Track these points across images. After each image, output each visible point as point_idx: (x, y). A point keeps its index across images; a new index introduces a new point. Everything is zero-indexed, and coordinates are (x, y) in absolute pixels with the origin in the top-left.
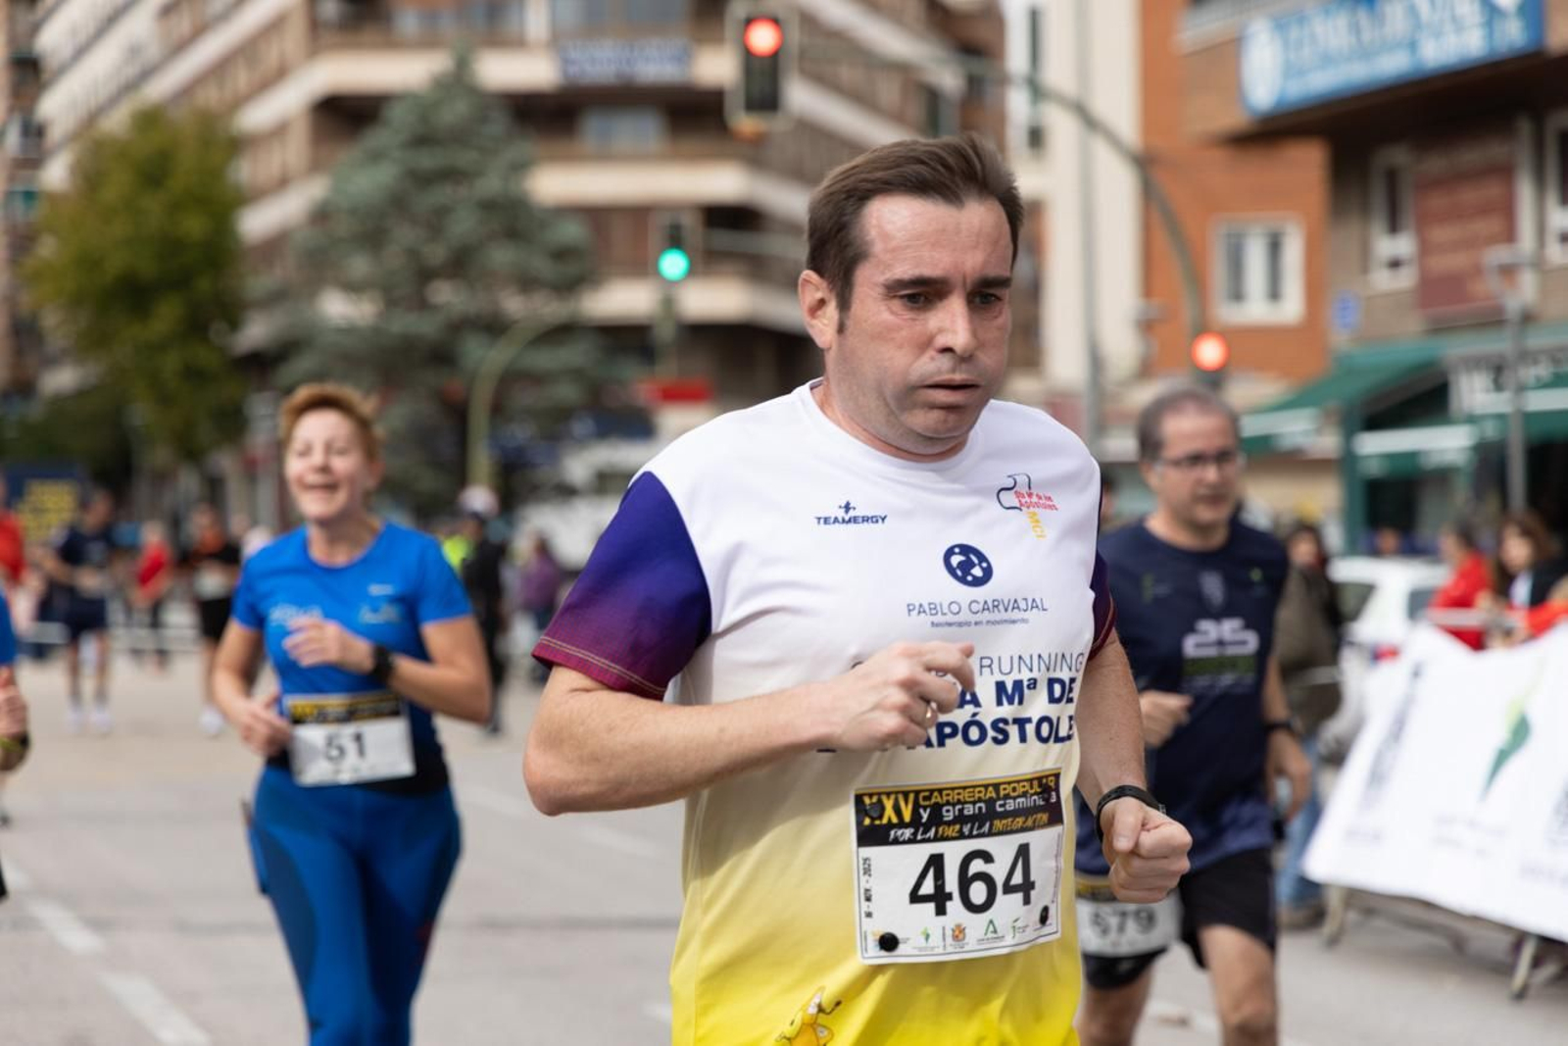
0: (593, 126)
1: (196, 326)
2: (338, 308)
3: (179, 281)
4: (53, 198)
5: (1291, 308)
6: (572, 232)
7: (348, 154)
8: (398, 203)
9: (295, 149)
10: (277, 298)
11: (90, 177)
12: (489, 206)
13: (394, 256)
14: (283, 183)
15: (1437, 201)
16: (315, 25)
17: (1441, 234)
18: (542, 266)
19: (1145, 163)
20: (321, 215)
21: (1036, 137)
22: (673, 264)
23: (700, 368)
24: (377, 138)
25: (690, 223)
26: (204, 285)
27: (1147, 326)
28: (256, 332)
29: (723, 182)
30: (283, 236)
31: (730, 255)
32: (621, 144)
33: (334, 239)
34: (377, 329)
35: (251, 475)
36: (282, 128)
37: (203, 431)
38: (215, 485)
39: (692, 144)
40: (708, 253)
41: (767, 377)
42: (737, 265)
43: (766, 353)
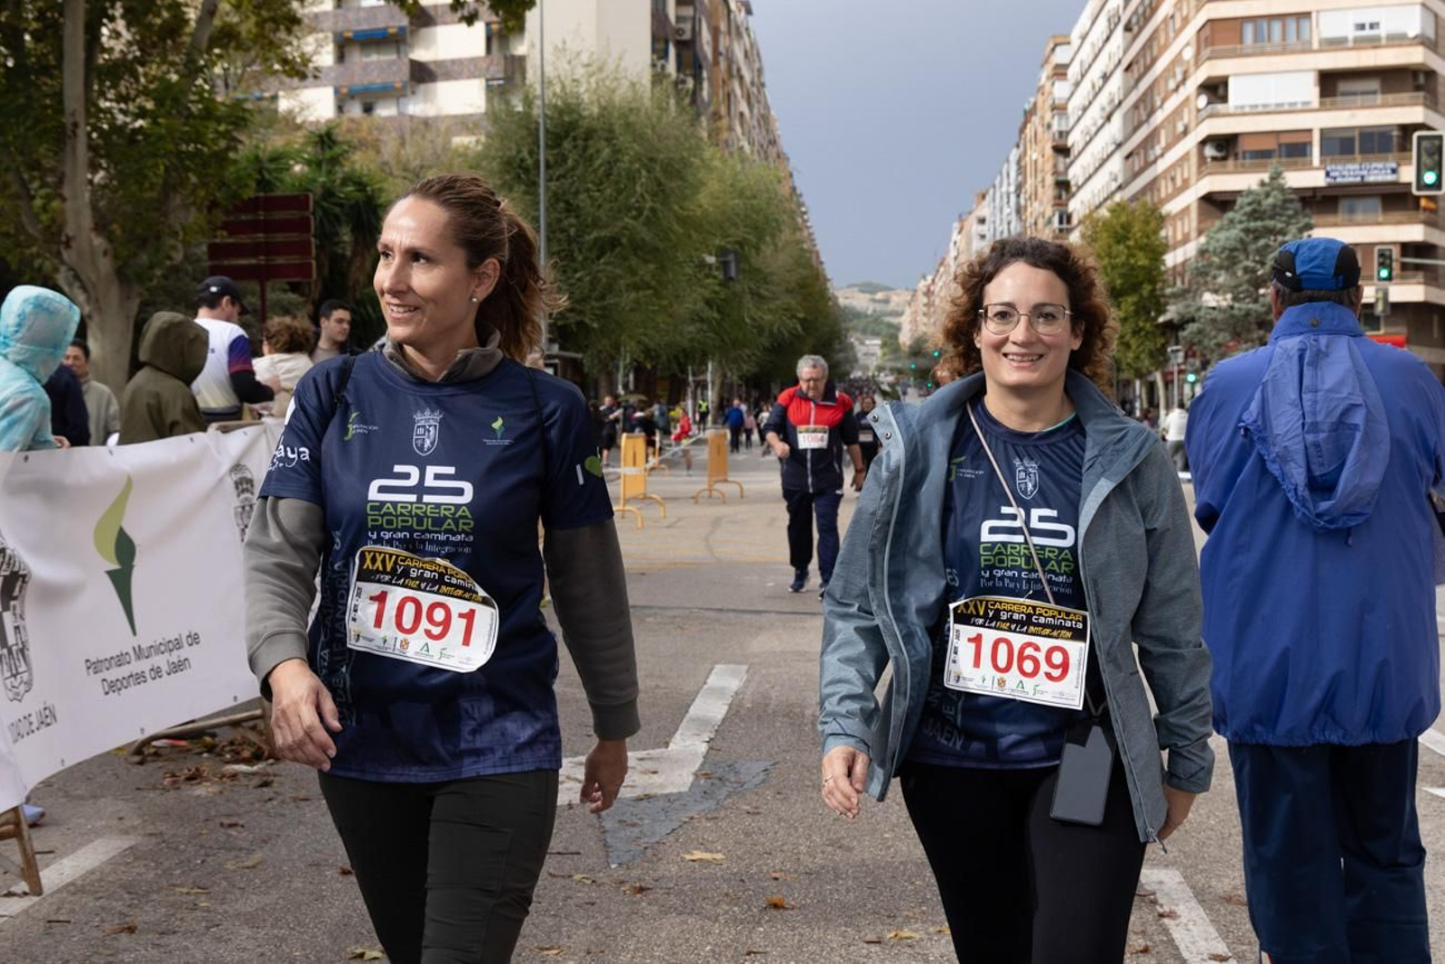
0: (1343, 204)
1: (1142, 311)
2: (1209, 299)
3: (1134, 287)
7: (1218, 223)
8: (1243, 246)
9: (1193, 220)
10: (1183, 294)
11: (1091, 239)
13: (1240, 273)
14: (1186, 240)
16: (1202, 159)
20: (1202, 252)
22: (1384, 273)
23: (1401, 331)
24: (1230, 215)
25: (1396, 253)
26: (1146, 289)
28: (1172, 313)
29: (1415, 232)
30: (1184, 264)
31: (1417, 267)
32: (1359, 217)
33: (1210, 265)
34: (1232, 307)
35: (1168, 384)
36: (1186, 210)
37: (1146, 362)
38: (1151, 388)
39: (1397, 215)
40: (1404, 267)
41: (1436, 333)
42: (1420, 276)
43: (1436, 319)
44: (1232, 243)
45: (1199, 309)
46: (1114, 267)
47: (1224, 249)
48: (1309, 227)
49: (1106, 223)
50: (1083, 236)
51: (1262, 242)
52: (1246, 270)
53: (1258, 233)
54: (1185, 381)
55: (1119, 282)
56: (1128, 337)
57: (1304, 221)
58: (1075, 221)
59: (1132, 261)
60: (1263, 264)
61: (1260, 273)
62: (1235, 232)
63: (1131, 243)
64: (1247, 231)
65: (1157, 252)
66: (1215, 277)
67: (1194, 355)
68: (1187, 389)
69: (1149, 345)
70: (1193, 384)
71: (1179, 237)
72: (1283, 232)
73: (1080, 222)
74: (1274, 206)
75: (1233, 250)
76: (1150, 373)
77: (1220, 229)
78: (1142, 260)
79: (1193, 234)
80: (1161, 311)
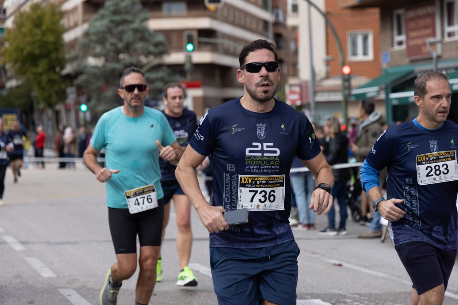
0: (165, 6)
1: (51, 68)
2: (92, 61)
3: (47, 55)
4: (9, 31)
5: (370, 57)
6: (160, 38)
7: (95, 16)
8: (109, 31)
9: (79, 15)
10: (75, 59)
11: (19, 25)
12: (136, 31)
13: (108, 46)
14: (76, 25)
15: (412, 25)
17: (413, 34)
18: (152, 49)
19: (326, 15)
20: (87, 34)
21: (295, 8)
22: (190, 47)
23: (198, 77)
24: (101, 12)
25: (195, 34)
26: (54, 56)
27: (328, 63)
28: (68, 69)
29: (204, 23)
30: (76, 40)
31: (206, 44)
32: (174, 12)
33: (91, 41)
34: (104, 66)
35: (68, 110)
36: (75, 9)
37: (54, 98)
38: (57, 113)
39: (195, 12)
40: (200, 43)
41: (218, 80)
42: (208, 48)
43: (217, 73)
44: (103, 29)
45: (86, 67)
46: (34, 42)
47: (98, 32)
48: (146, 19)
49: (28, 17)
50: (13, 22)
51: (121, 28)
52: (112, 44)
53: (117, 24)
54: (80, 110)
55: (37, 51)
56: (44, 84)
57: (143, 15)
58: (8, 12)
59: (45, 38)
60: (121, 40)
61: (120, 45)
62: (105, 22)
63: (44, 27)
64: (112, 22)
65: (59, 32)
66: (94, 49)
67: (82, 94)
68: (81, 115)
69: (56, 88)
70: (85, 112)
71: (72, 23)
72: (132, 22)
73: (11, 15)
74: (126, 7)
75: (104, 32)
76: (56, 104)
77: (96, 20)
78: (50, 38)
79: (80, 22)
80: (62, 68)
